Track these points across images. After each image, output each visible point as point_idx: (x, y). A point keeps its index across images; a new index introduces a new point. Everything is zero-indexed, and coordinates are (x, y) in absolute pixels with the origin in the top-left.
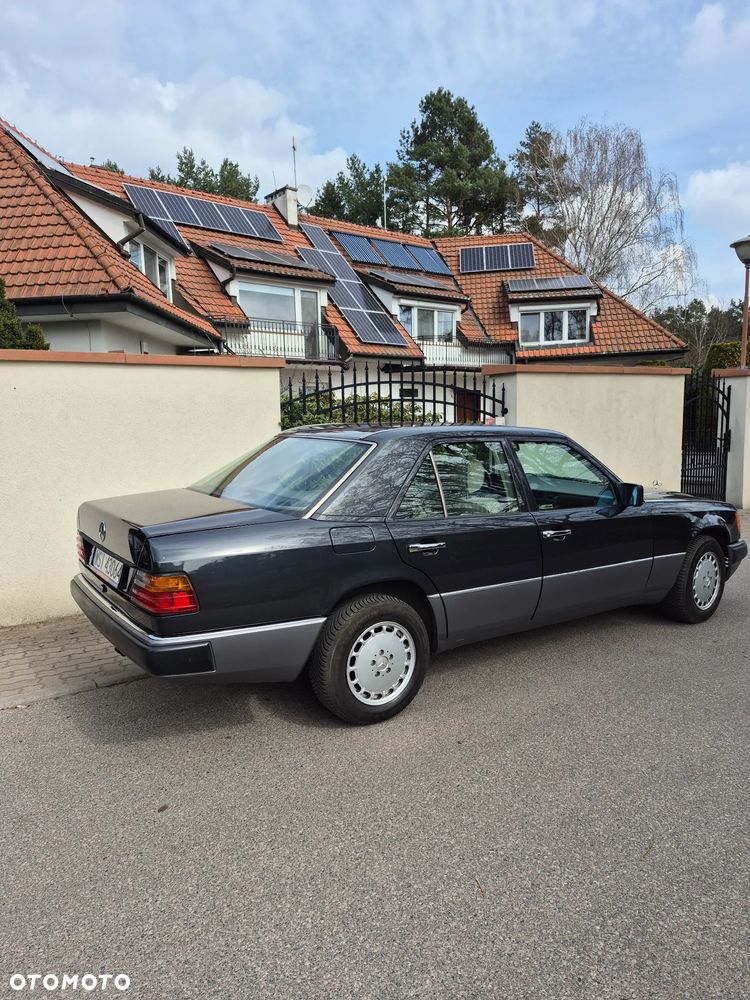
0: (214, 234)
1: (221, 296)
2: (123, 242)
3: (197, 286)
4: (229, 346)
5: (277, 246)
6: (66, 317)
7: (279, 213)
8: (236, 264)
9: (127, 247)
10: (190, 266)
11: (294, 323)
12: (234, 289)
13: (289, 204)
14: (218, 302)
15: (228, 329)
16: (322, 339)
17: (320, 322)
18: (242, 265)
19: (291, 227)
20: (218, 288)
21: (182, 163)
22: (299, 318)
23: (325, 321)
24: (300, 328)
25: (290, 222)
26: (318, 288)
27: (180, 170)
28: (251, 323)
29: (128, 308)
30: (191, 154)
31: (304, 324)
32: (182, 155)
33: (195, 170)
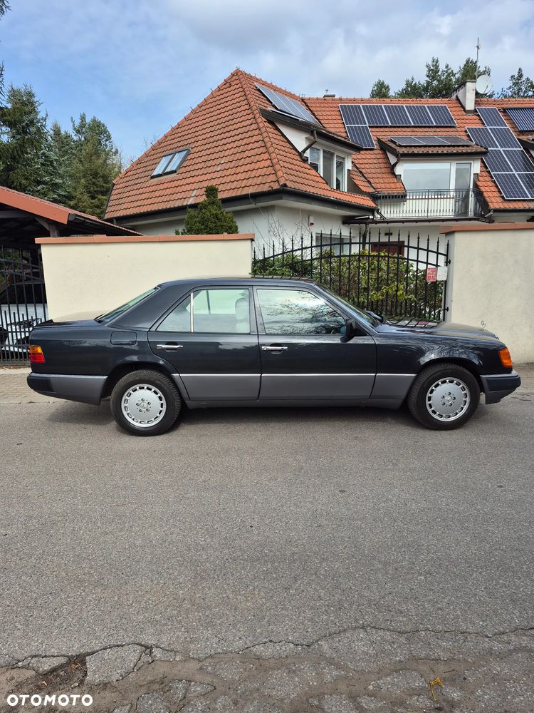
0: (399, 129)
1: (390, 176)
2: (304, 151)
3: (373, 171)
4: (382, 213)
5: (451, 129)
6: (253, 206)
7: (460, 103)
8: (401, 151)
9: (307, 154)
10: (373, 156)
11: (449, 190)
12: (399, 170)
13: (467, 94)
14: (386, 181)
15: (383, 201)
16: (472, 200)
17: (471, 187)
18: (405, 151)
19: (469, 112)
20: (389, 170)
21: (430, 70)
22: (453, 186)
23: (476, 185)
24: (452, 194)
25: (467, 108)
26: (471, 160)
27: (428, 76)
28: (408, 194)
29: (284, 197)
30: (437, 61)
31: (457, 190)
32: (430, 63)
33: (439, 73)
